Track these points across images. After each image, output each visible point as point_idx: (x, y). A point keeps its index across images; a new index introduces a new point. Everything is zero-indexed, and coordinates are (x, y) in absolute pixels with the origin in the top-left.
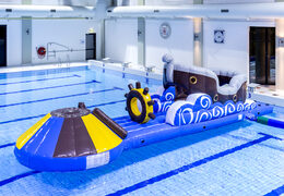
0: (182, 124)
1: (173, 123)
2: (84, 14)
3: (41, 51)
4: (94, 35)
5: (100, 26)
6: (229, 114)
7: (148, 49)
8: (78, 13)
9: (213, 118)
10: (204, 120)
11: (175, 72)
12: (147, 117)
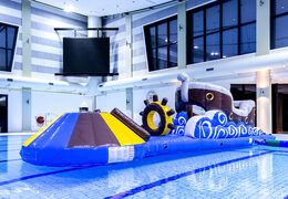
0: (202, 137)
1: (193, 135)
2: (78, 90)
3: (40, 120)
6: (242, 135)
8: (73, 88)
9: (229, 137)
10: (221, 136)
11: (190, 90)
12: (166, 128)
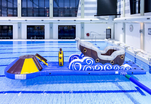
0: (75, 70)
2: (104, 21)
3: (88, 35)
4: (110, 29)
5: (113, 26)
6: (107, 70)
7: (126, 36)
8: (101, 21)
9: (95, 70)
10: (88, 70)
